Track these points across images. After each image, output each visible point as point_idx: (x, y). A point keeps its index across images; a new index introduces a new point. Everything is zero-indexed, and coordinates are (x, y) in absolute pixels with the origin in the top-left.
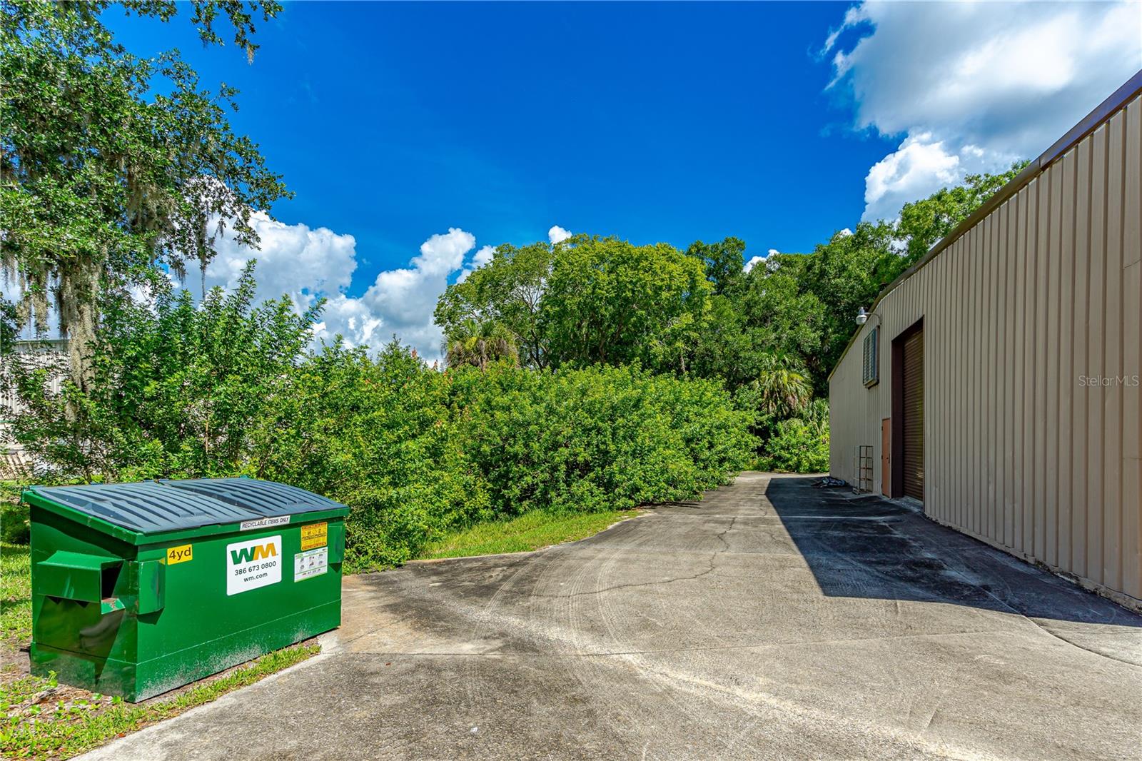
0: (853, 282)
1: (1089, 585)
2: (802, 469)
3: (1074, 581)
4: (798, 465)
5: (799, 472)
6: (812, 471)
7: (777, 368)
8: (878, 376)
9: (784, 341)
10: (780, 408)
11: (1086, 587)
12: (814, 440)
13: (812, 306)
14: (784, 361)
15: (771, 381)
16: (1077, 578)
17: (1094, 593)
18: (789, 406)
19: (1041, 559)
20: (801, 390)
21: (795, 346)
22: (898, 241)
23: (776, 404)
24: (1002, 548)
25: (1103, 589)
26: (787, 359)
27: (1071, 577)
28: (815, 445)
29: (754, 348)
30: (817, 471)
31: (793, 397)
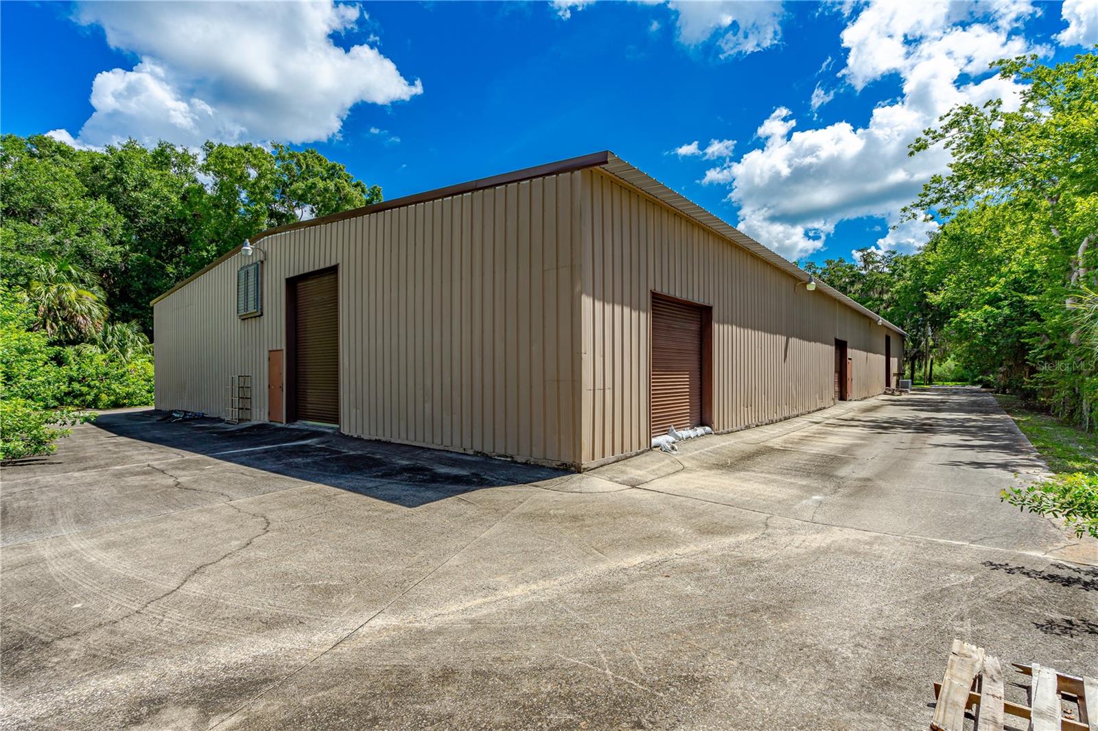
0: (157, 202)
1: (520, 459)
2: (100, 404)
3: (509, 459)
4: (96, 399)
5: (97, 408)
6: (116, 405)
7: (57, 280)
8: (262, 309)
9: (68, 250)
10: (63, 331)
11: (519, 461)
12: (120, 371)
13: (107, 216)
14: (69, 273)
15: (50, 295)
16: (511, 457)
17: (525, 464)
18: (78, 329)
19: (480, 450)
20: (96, 311)
21: (83, 256)
22: (203, 174)
23: (57, 325)
24: (441, 448)
25: (532, 460)
26: (73, 271)
27: (507, 457)
28: (122, 376)
29: (18, 249)
30: (123, 406)
31: (84, 318)
